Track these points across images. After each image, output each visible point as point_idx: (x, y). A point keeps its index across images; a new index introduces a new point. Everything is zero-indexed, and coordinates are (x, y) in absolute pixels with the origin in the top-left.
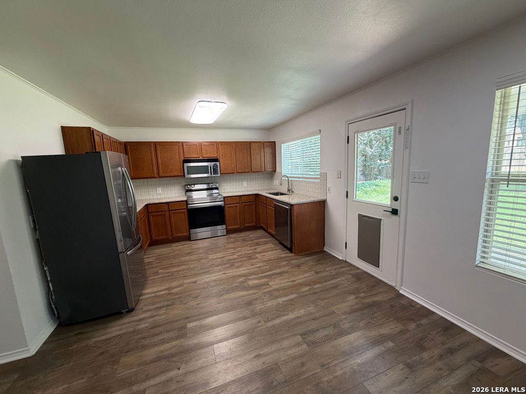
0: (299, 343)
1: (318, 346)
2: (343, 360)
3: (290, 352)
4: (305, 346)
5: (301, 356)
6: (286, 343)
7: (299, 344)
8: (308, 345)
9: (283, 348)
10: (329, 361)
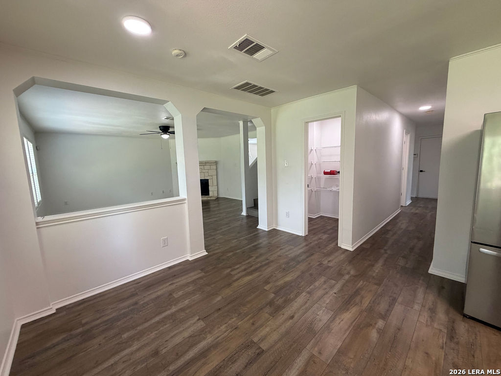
0: (262, 341)
1: (242, 344)
2: (218, 340)
3: (268, 329)
4: (255, 340)
5: (256, 330)
6: (275, 336)
7: (263, 339)
8: (252, 342)
9: (275, 330)
10: (231, 334)
